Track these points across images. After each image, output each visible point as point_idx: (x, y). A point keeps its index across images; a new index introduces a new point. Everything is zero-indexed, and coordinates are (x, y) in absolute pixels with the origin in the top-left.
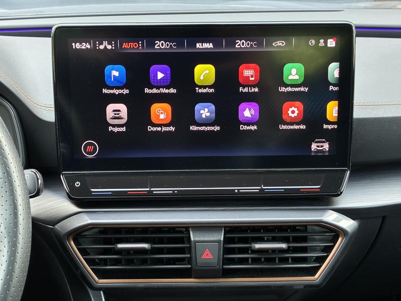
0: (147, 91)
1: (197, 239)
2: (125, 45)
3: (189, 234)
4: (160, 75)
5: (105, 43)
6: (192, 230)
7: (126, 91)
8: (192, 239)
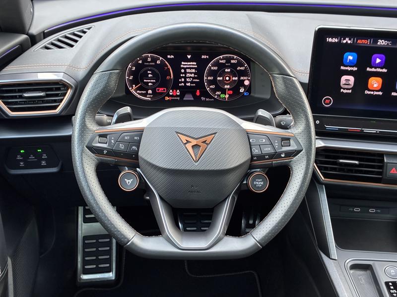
0: (368, 69)
1: (388, 161)
2: (359, 41)
3: (384, 158)
4: (378, 61)
5: (347, 39)
6: (386, 156)
7: (355, 69)
8: (385, 161)
